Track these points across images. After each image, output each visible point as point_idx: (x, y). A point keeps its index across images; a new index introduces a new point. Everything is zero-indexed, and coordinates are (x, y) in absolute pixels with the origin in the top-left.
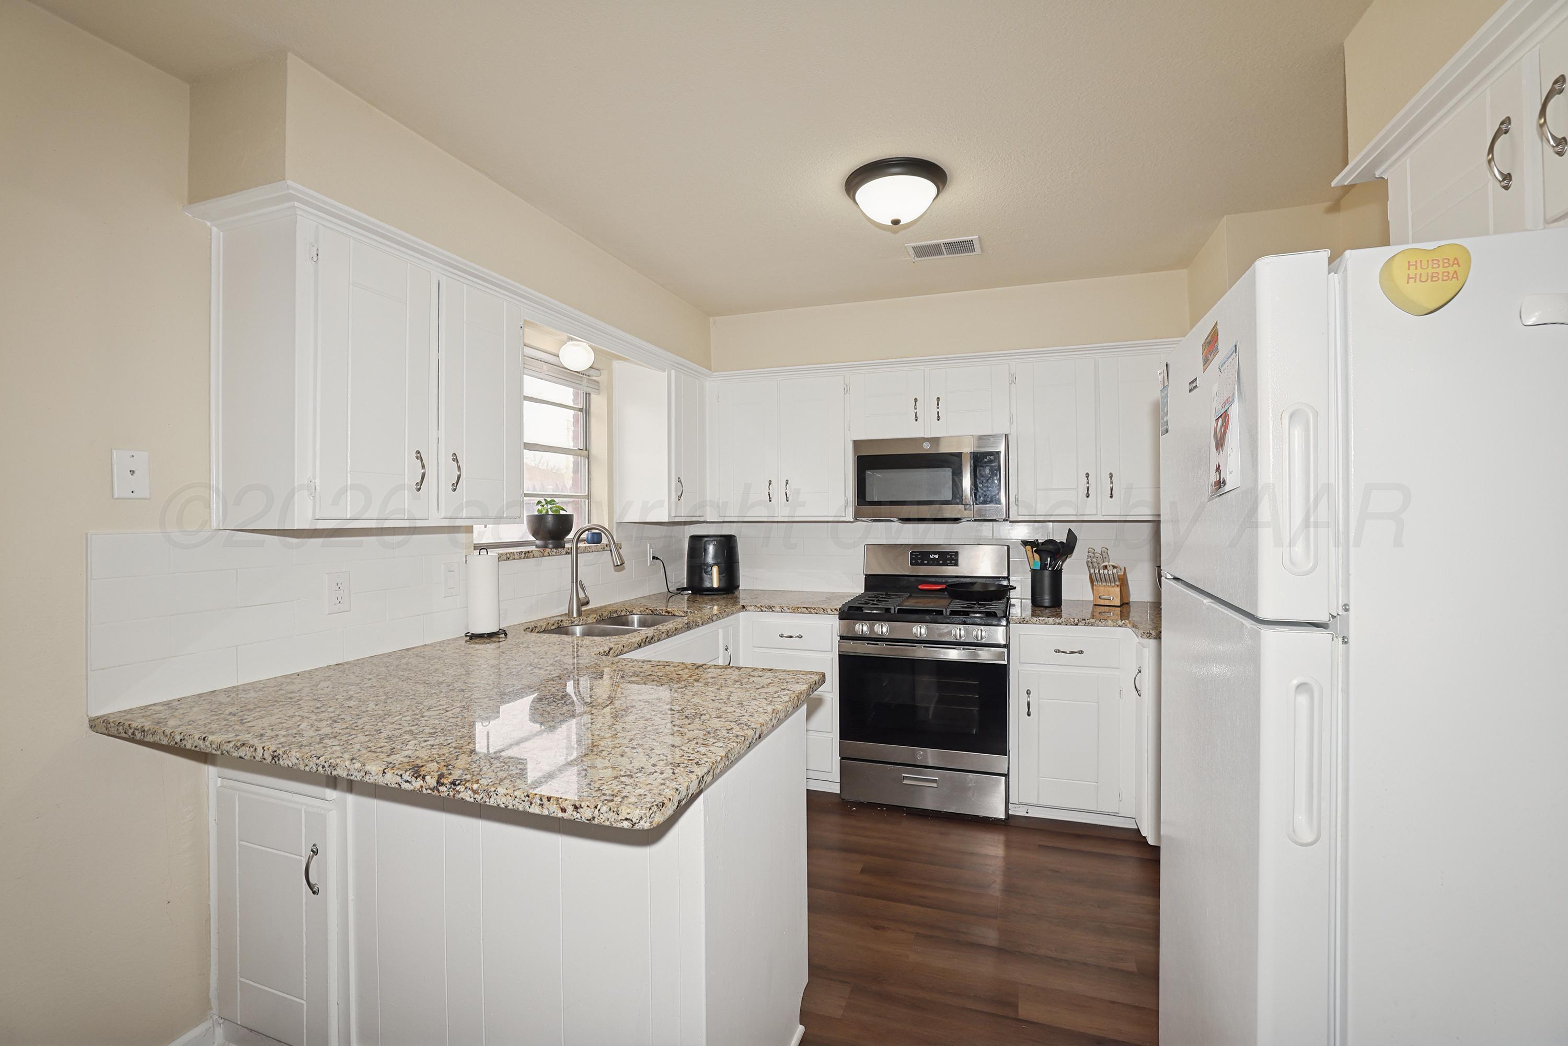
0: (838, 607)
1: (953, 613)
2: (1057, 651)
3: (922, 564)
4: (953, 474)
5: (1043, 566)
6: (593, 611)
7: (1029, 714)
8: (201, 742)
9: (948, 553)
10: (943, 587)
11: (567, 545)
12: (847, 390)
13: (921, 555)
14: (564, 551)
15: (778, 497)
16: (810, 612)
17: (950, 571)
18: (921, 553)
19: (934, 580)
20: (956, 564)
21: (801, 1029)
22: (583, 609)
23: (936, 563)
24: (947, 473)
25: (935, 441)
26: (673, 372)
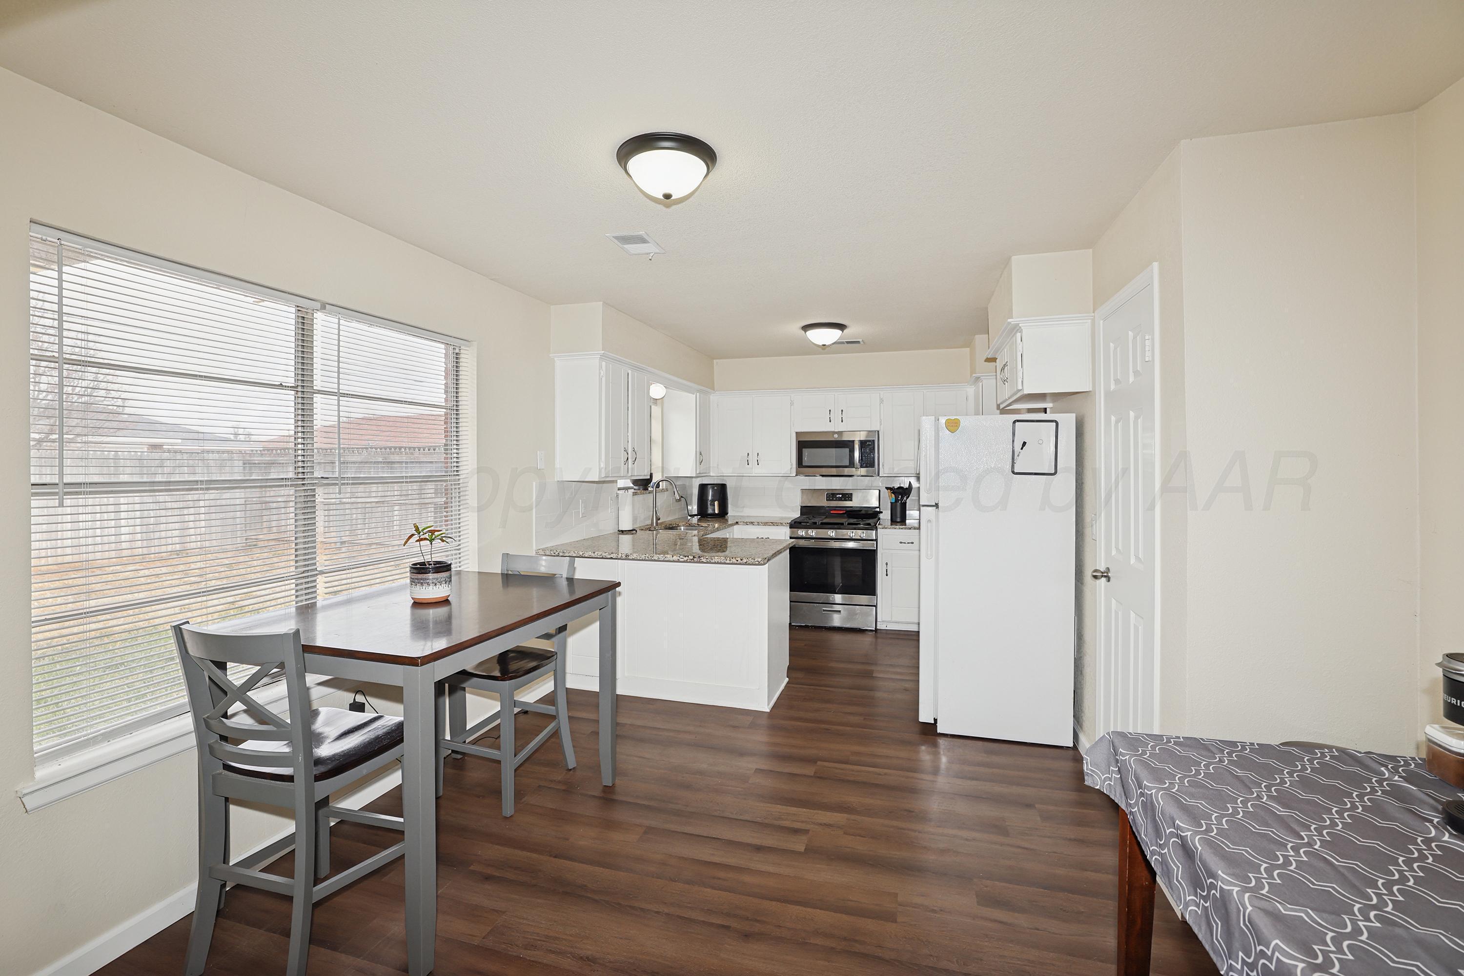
0: (789, 522)
1: (849, 524)
2: (901, 543)
3: (833, 500)
4: (850, 451)
5: (897, 501)
6: (662, 523)
7: (887, 575)
8: (593, 554)
9: (847, 494)
10: (844, 512)
11: (649, 489)
12: (792, 404)
13: (832, 495)
14: (648, 492)
15: (753, 462)
16: (774, 525)
17: (848, 504)
18: (832, 494)
19: (839, 509)
20: (851, 500)
21: (787, 679)
22: (659, 522)
23: (840, 499)
24: (847, 450)
25: (840, 433)
26: (698, 394)
